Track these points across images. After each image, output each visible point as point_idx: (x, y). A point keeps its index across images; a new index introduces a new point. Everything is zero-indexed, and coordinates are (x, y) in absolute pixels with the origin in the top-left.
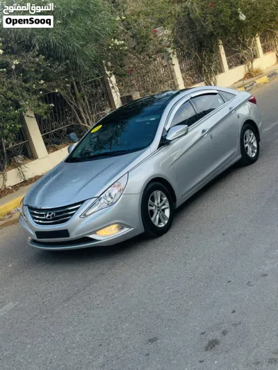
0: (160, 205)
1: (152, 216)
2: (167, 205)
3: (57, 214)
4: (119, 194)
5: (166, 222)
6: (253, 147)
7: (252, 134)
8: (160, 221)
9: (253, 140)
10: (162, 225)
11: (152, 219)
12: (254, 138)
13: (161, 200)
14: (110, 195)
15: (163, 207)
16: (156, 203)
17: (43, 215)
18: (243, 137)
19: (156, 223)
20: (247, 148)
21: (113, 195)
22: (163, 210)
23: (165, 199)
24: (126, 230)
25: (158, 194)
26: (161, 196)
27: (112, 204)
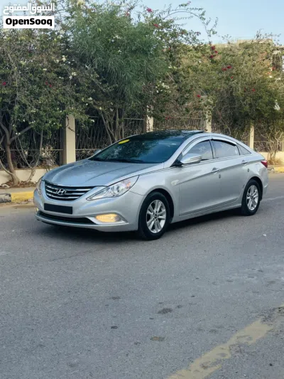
0: (158, 214)
1: (148, 220)
2: (164, 217)
3: (68, 192)
4: (126, 190)
5: (159, 230)
6: (254, 202)
7: (256, 190)
8: (153, 228)
9: (256, 196)
10: (155, 232)
11: (148, 223)
12: (257, 195)
13: (160, 210)
14: (118, 188)
15: (160, 217)
16: (155, 211)
17: (55, 191)
18: (247, 190)
19: (150, 228)
20: (248, 200)
21: (120, 189)
22: (160, 220)
23: (164, 210)
24: (122, 223)
25: (159, 204)
26: (161, 207)
27: (118, 196)
